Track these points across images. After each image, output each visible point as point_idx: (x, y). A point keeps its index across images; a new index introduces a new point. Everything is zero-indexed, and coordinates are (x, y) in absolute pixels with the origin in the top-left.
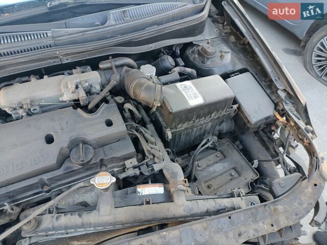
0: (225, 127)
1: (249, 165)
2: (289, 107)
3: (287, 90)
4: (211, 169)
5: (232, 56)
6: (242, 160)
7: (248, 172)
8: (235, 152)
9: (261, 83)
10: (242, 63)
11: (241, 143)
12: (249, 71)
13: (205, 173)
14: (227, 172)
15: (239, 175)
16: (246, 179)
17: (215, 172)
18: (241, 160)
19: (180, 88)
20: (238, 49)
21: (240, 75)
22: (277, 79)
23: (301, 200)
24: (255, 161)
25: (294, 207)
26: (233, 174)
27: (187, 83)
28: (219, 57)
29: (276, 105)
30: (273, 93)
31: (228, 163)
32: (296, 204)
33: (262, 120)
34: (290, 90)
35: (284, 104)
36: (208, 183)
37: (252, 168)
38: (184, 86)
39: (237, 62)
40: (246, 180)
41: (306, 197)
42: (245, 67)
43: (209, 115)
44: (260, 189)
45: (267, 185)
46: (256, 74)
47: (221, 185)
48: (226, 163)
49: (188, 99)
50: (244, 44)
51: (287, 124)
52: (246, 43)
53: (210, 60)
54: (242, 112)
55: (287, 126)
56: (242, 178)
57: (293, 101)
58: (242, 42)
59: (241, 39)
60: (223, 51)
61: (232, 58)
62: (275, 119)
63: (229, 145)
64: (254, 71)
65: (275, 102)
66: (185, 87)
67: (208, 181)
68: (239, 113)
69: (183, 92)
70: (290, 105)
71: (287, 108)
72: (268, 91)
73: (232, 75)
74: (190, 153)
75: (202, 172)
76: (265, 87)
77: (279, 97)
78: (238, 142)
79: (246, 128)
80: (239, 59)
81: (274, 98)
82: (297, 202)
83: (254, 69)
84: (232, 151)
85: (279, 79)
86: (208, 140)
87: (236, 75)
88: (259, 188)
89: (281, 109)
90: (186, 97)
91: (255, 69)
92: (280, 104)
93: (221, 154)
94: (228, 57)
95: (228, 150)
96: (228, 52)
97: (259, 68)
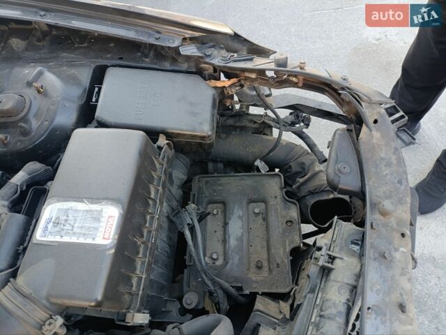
0: (179, 175)
1: (257, 175)
2: (218, 58)
3: (187, 36)
4: (233, 242)
5: (54, 73)
6: (242, 179)
7: (267, 185)
8: (224, 180)
9: (144, 65)
10: (82, 65)
11: (215, 161)
12: (107, 67)
13: (235, 259)
14: (248, 218)
15: (264, 201)
16: (276, 197)
17: (240, 239)
18: (242, 182)
19: (51, 238)
20: (46, 51)
21: (104, 87)
22: (157, 36)
23: (383, 159)
24: (256, 164)
25: (388, 177)
26: (257, 211)
27: (50, 211)
28: (38, 96)
29: (199, 72)
30: (174, 60)
31: (236, 207)
32: (386, 171)
33: (213, 115)
34: (190, 32)
35: (207, 60)
36: (253, 265)
37: (265, 175)
38: (50, 225)
39: (73, 71)
40: (279, 197)
41: (384, 148)
42: (93, 66)
43: (151, 202)
44: (302, 188)
45: (301, 172)
46: (121, 58)
47: (265, 243)
48: (235, 210)
49: (89, 241)
50: (45, 35)
51: (239, 81)
52: (46, 28)
53: (31, 116)
54: (179, 135)
55: (243, 82)
56: (272, 202)
57: (212, 44)
58: (39, 34)
59: (31, 31)
60: (30, 79)
61: (58, 75)
62: (220, 91)
63: (207, 182)
64: (111, 59)
65: (194, 70)
66: (56, 224)
67: (249, 263)
68: (175, 140)
69: (66, 239)
70: (215, 52)
71: (217, 61)
72: (167, 65)
73: (94, 100)
74: (187, 263)
75: (230, 262)
76: (155, 64)
77: (188, 58)
78: (210, 166)
79: (206, 147)
80: (71, 64)
81: (185, 66)
82: (383, 168)
83: (109, 56)
84: (220, 185)
85: (158, 32)
86: (189, 224)
87: (99, 93)
88: (299, 188)
89: (211, 70)
90: (82, 240)
91: (109, 53)
92: (203, 65)
93: (215, 205)
94: (51, 79)
95: (215, 191)
96: (40, 74)
97: (112, 45)
